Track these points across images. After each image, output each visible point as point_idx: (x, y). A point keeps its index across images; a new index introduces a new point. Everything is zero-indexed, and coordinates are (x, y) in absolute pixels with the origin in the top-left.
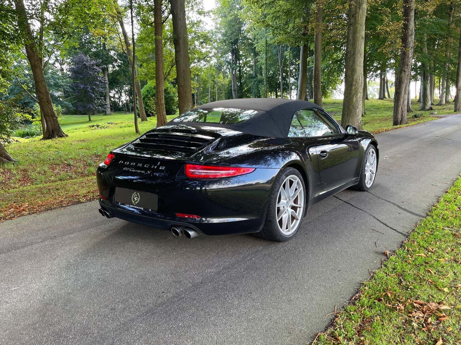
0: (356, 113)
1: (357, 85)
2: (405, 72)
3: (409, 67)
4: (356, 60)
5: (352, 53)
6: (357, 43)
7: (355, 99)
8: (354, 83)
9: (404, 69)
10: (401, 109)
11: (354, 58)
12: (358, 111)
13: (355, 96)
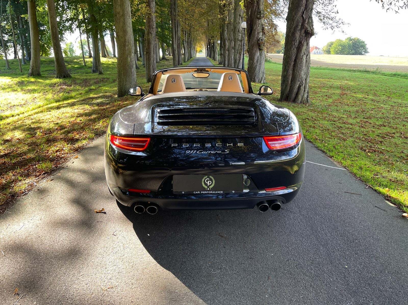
0: (132, 73)
1: (129, 46)
2: (151, 34)
3: (154, 30)
4: (126, 21)
5: (121, 14)
6: (125, 4)
7: (129, 59)
8: (127, 44)
9: (150, 31)
10: (152, 68)
11: (124, 19)
12: (133, 70)
13: (129, 56)
